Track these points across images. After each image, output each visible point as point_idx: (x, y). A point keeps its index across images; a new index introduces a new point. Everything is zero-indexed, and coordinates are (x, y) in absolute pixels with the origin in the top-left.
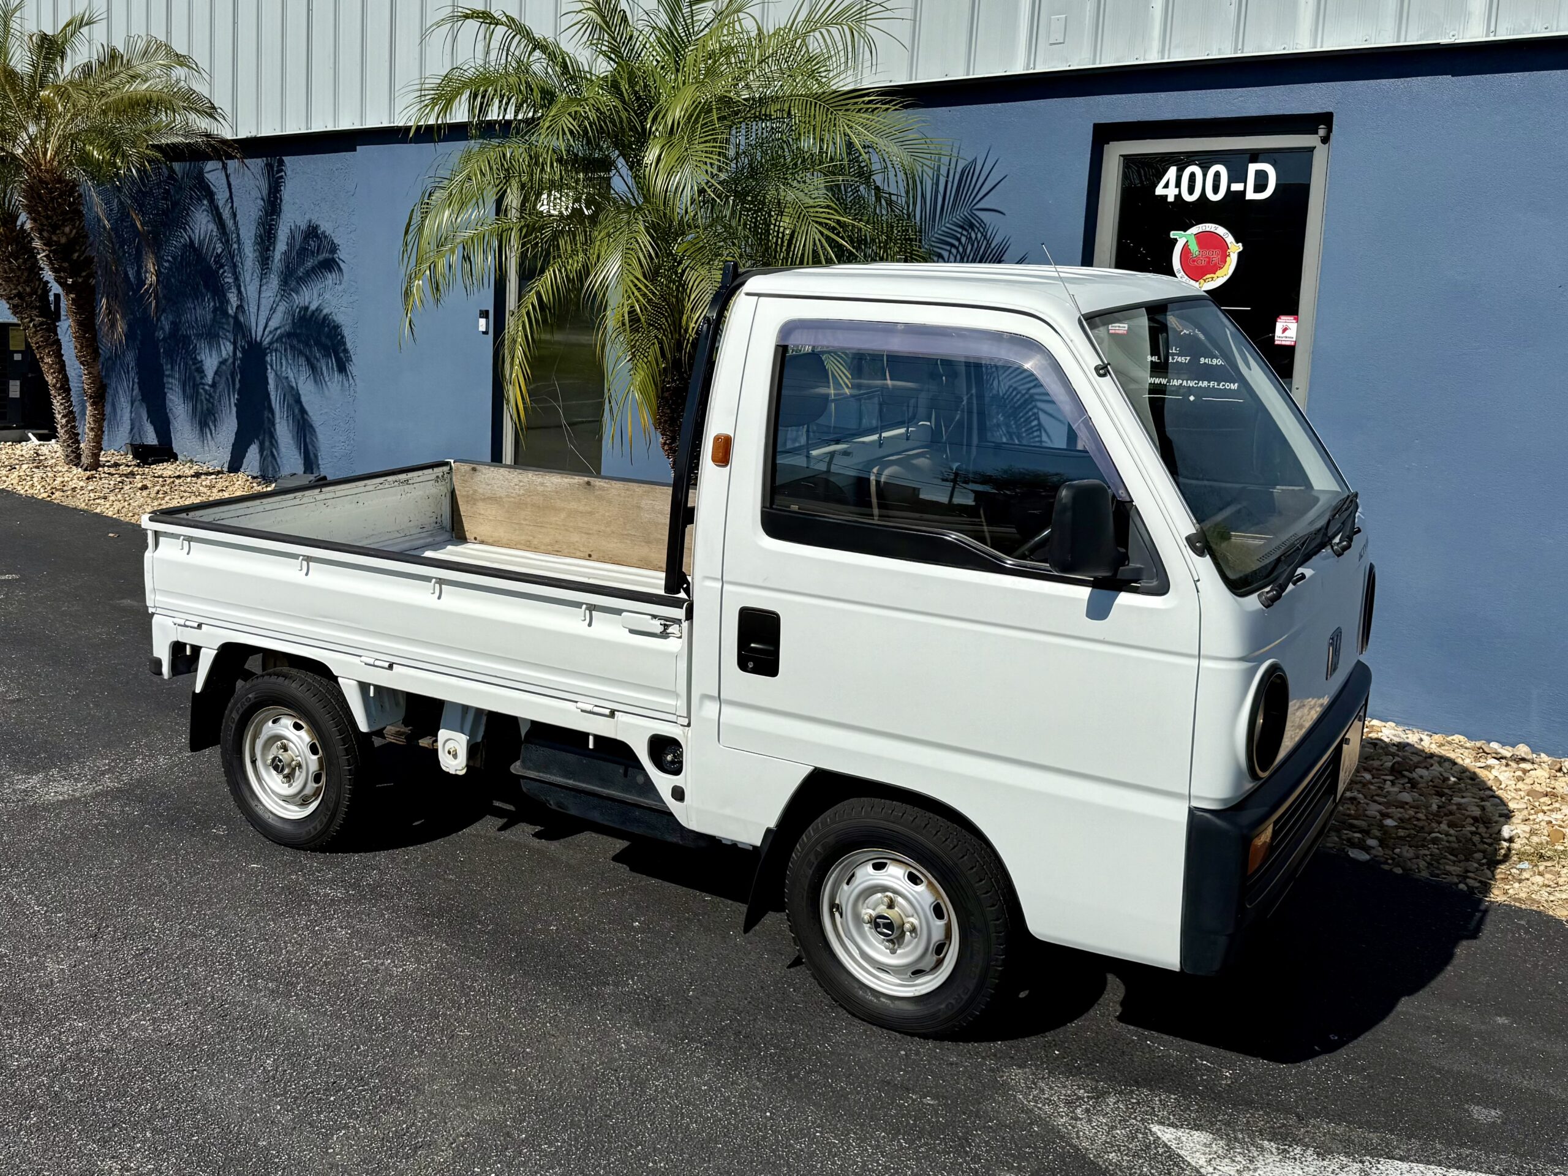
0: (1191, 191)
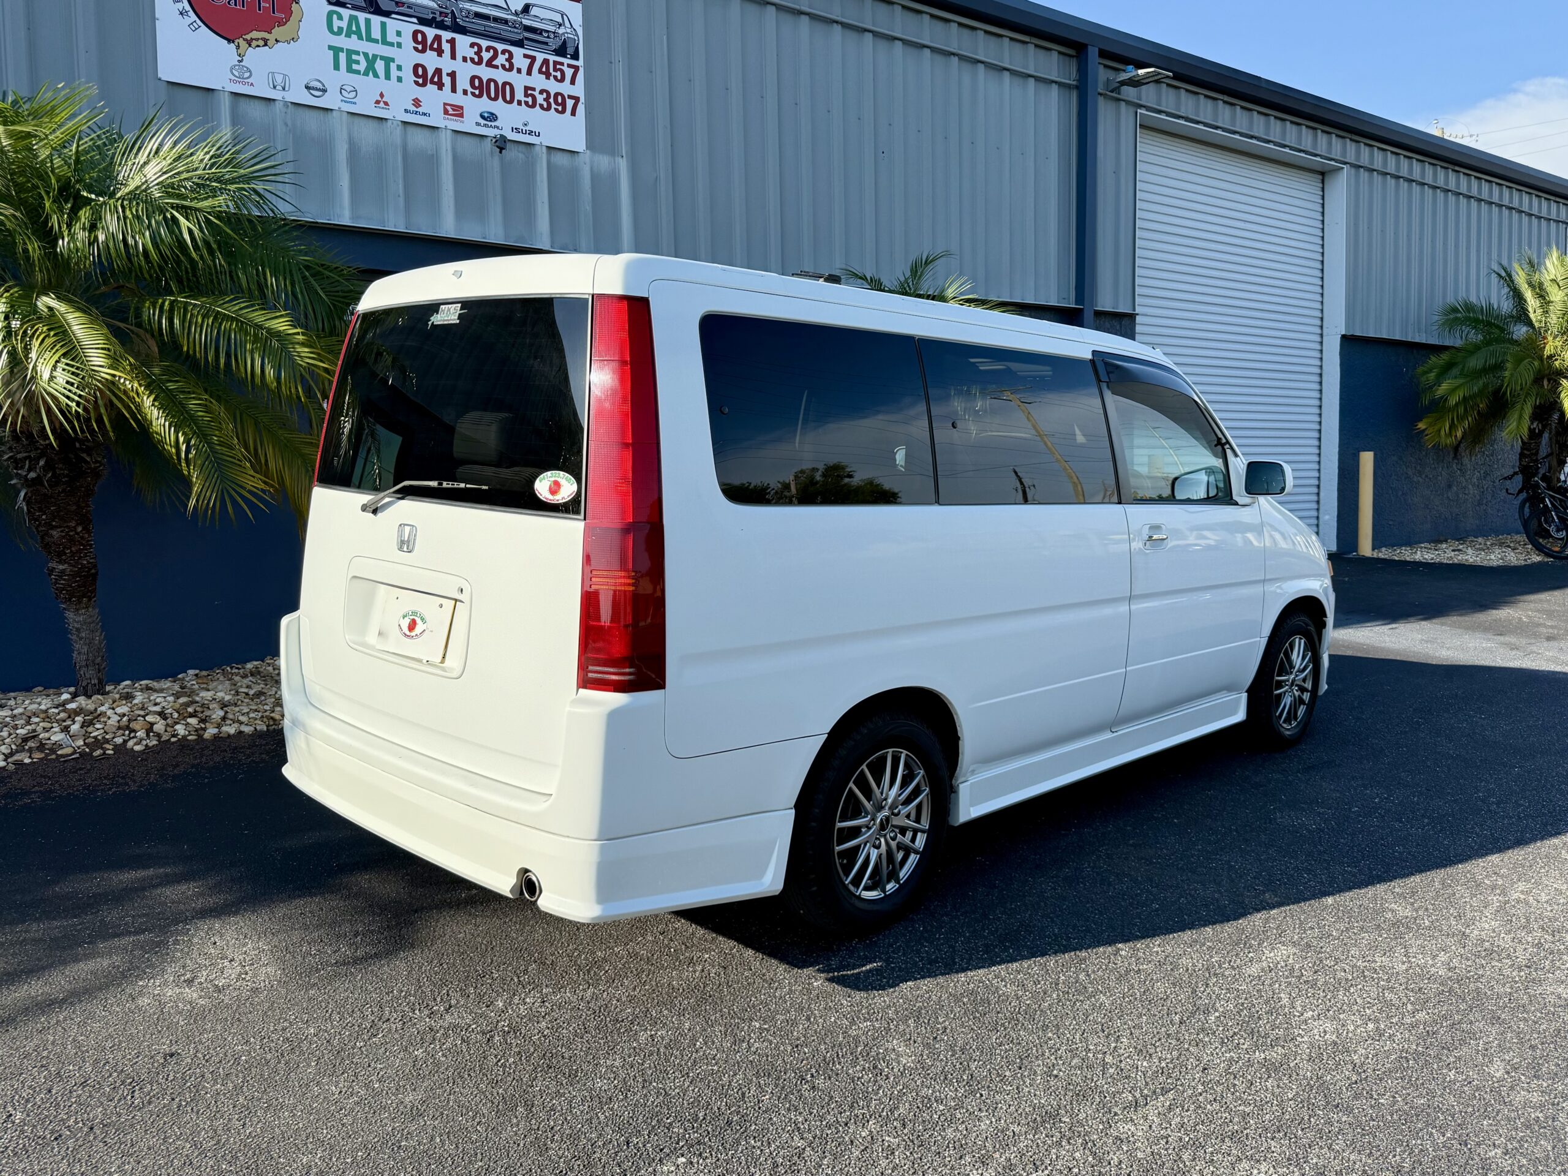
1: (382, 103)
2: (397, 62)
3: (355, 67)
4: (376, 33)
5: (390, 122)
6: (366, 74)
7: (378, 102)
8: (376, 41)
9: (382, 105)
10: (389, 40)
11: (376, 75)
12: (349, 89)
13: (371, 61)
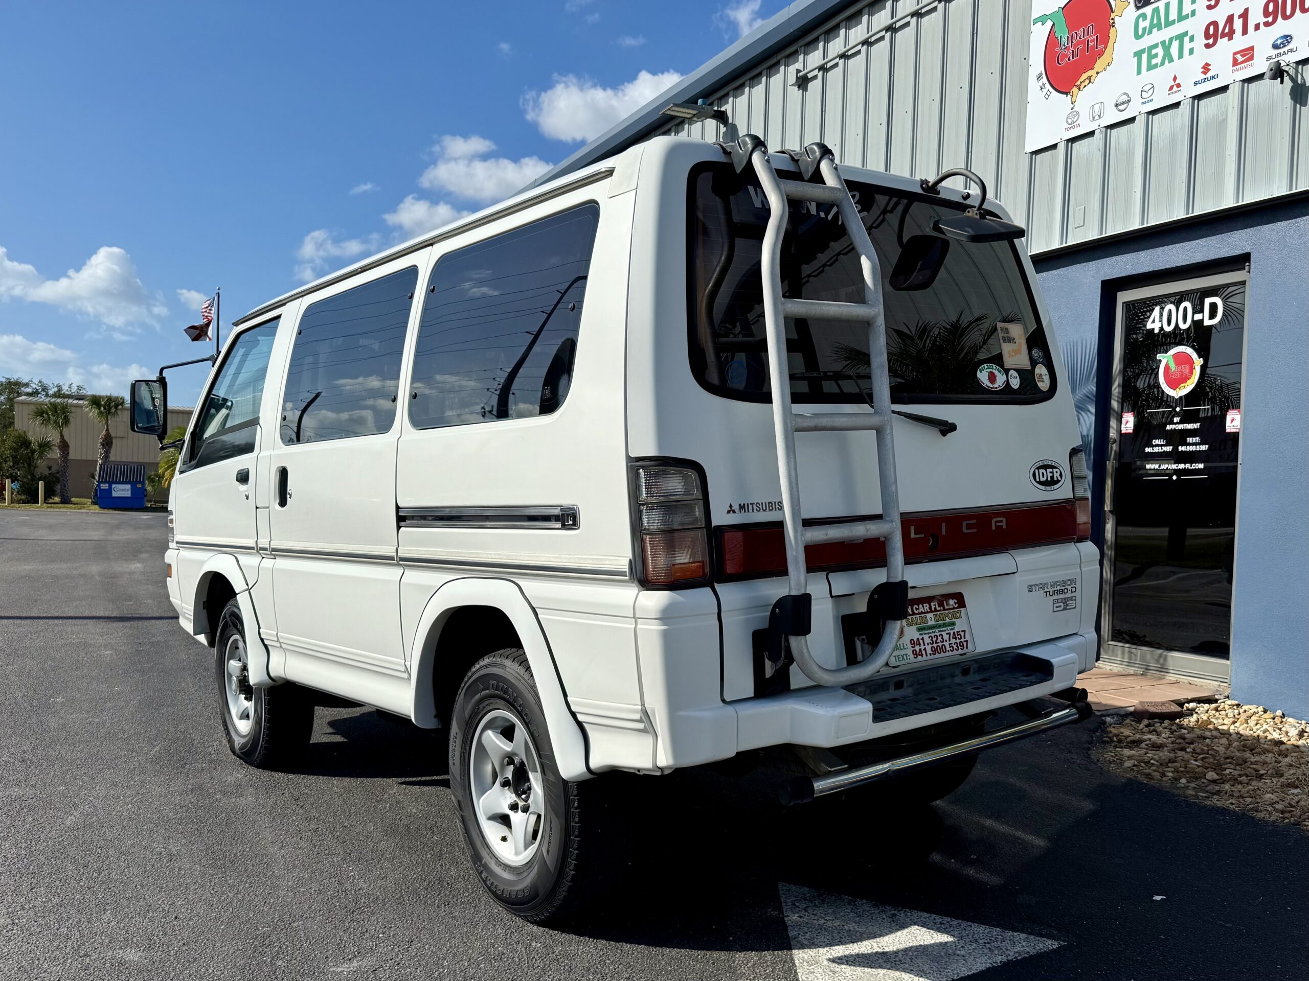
1: (1175, 87)
2: (1190, 34)
3: (1154, 62)
4: (1173, 15)
5: (1182, 103)
6: (1163, 63)
7: (1171, 88)
8: (1173, 22)
9: (1175, 89)
10: (1184, 13)
11: (1171, 60)
12: (1146, 88)
13: (1166, 46)
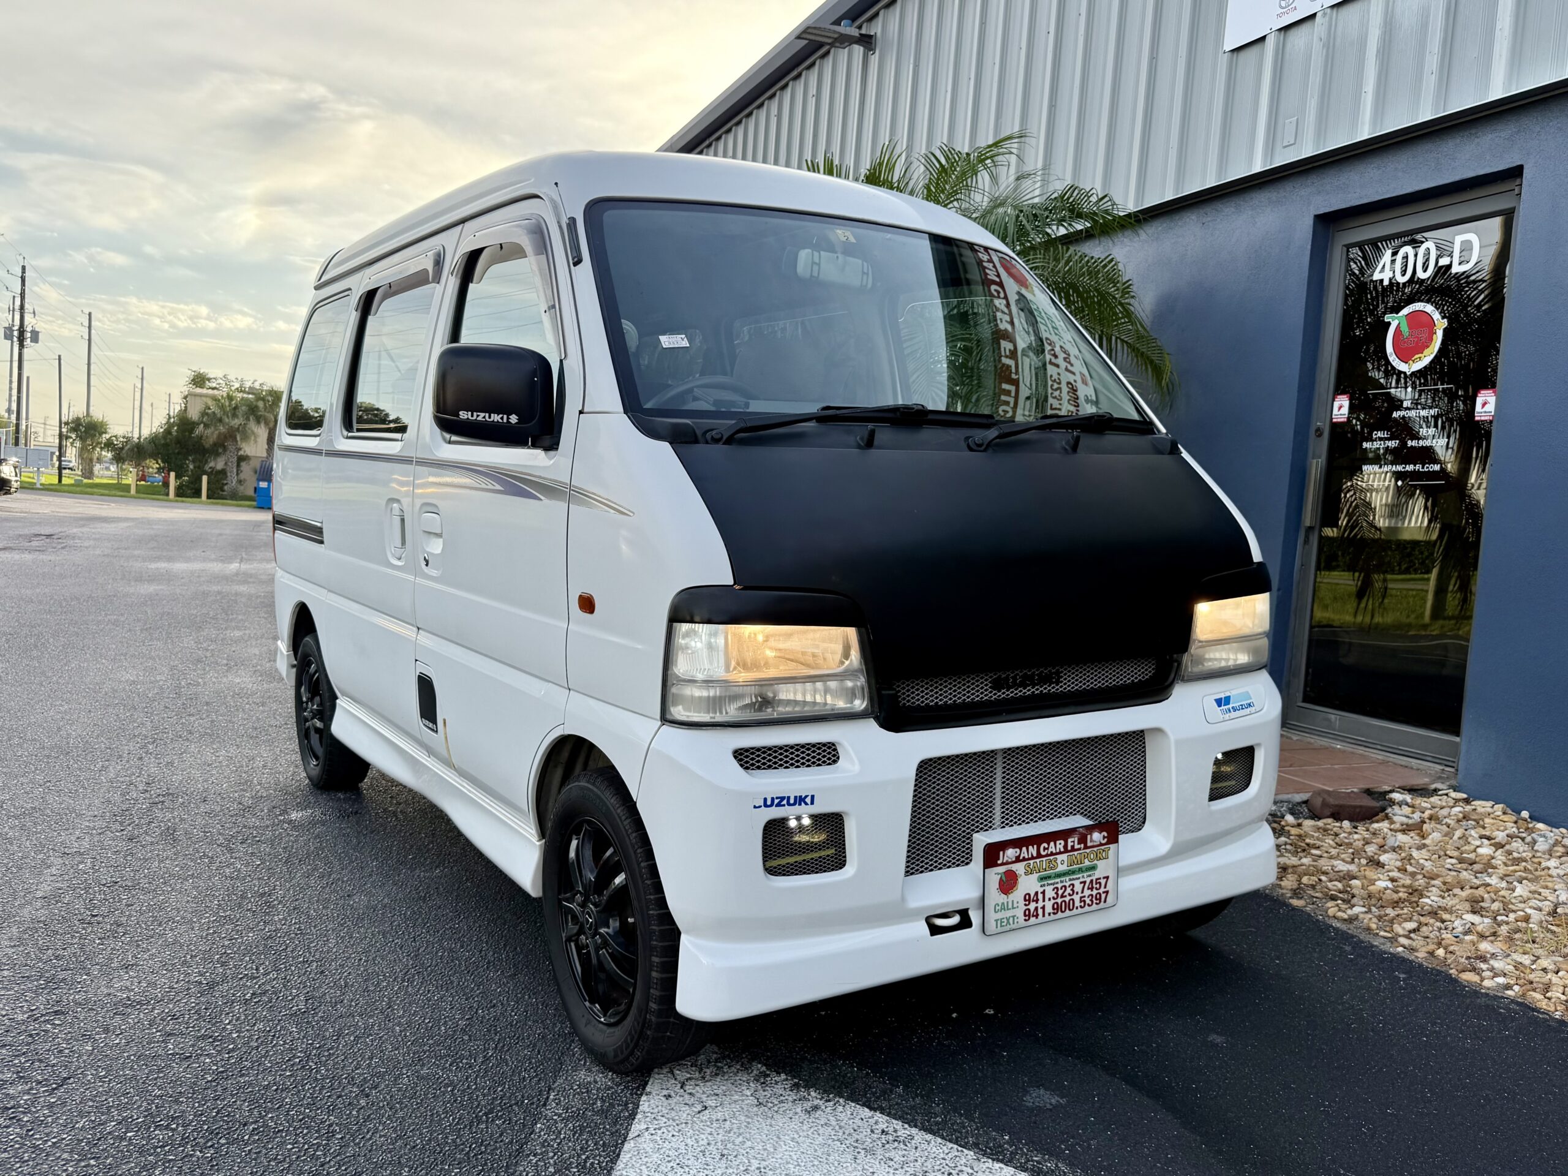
0: (1404, 273)
